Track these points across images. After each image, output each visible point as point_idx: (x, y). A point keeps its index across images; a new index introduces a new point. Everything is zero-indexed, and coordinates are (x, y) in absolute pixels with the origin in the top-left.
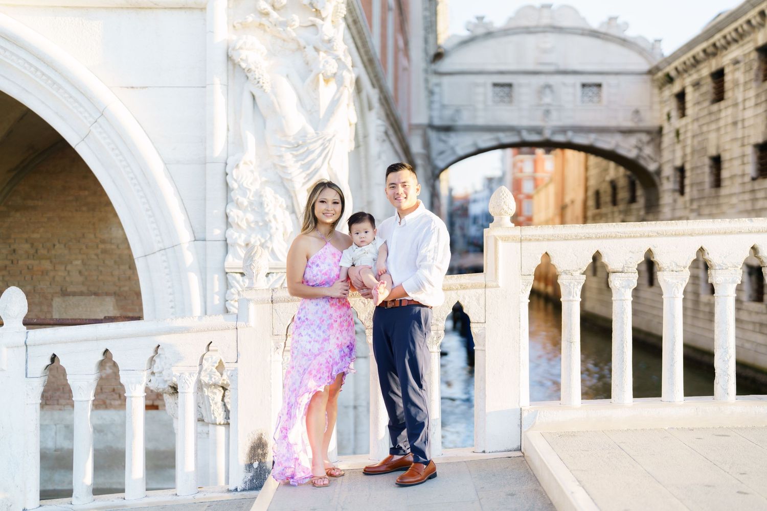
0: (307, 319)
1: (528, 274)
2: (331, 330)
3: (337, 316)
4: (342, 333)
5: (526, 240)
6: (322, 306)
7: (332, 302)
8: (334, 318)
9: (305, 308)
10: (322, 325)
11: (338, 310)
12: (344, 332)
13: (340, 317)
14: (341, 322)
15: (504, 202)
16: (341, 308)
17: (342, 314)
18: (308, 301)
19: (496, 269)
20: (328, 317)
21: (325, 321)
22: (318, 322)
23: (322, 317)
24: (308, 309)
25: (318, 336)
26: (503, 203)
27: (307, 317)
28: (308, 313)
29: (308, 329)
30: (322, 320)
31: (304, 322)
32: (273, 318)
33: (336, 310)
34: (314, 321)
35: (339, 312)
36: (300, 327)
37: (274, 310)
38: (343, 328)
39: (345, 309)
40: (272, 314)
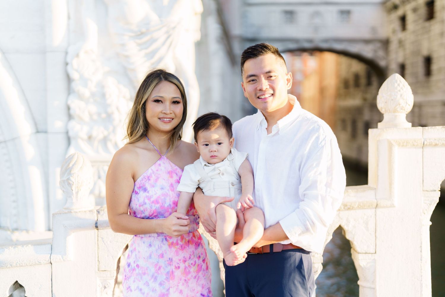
0: (138, 266)
1: (432, 189)
2: (171, 281)
3: (180, 260)
4: (187, 283)
5: (430, 145)
6: (157, 247)
7: (171, 241)
8: (174, 264)
9: (135, 249)
10: (158, 274)
11: (180, 252)
12: (190, 282)
13: (185, 261)
14: (185, 268)
15: (401, 95)
16: (185, 248)
17: (187, 256)
18: (138, 239)
19: (391, 184)
20: (167, 262)
21: (162, 269)
22: (153, 270)
23: (158, 262)
24: (139, 252)
25: (153, 291)
26: (399, 96)
27: (138, 263)
28: (139, 258)
29: (139, 281)
30: (158, 267)
31: (134, 270)
32: (98, 248)
33: (177, 251)
34: (147, 269)
35: (183, 254)
36: (130, 277)
37: (100, 239)
38: (189, 276)
39: (192, 248)
40: (98, 243)
